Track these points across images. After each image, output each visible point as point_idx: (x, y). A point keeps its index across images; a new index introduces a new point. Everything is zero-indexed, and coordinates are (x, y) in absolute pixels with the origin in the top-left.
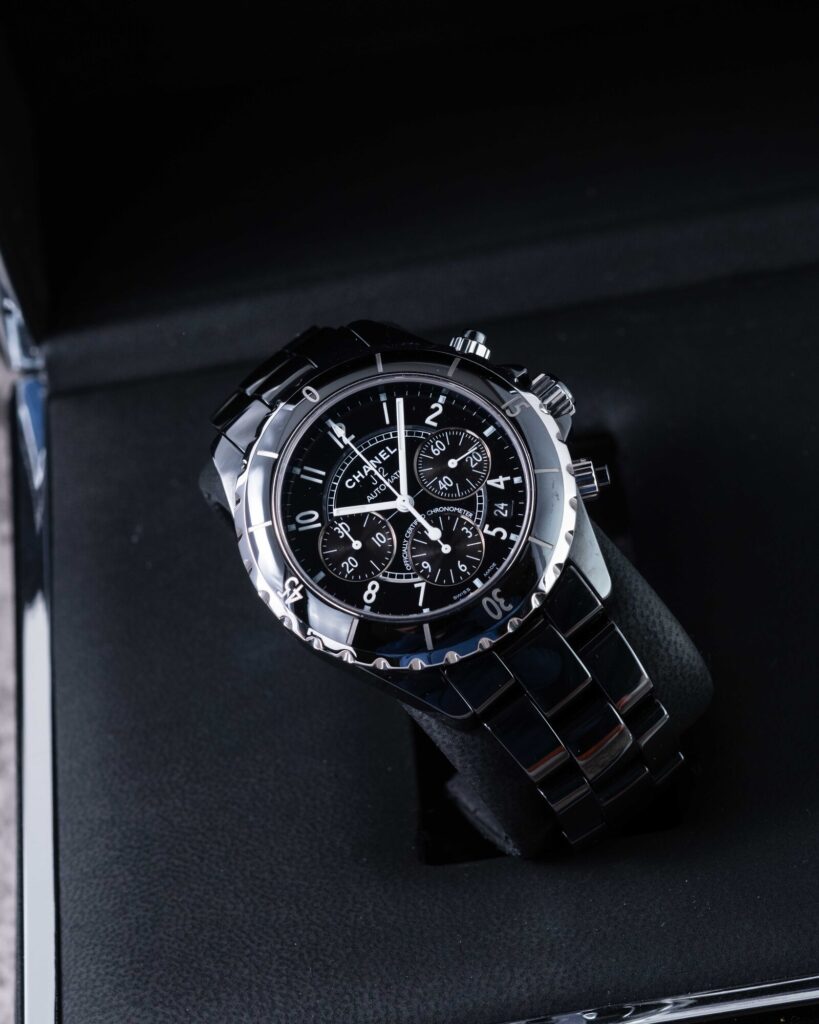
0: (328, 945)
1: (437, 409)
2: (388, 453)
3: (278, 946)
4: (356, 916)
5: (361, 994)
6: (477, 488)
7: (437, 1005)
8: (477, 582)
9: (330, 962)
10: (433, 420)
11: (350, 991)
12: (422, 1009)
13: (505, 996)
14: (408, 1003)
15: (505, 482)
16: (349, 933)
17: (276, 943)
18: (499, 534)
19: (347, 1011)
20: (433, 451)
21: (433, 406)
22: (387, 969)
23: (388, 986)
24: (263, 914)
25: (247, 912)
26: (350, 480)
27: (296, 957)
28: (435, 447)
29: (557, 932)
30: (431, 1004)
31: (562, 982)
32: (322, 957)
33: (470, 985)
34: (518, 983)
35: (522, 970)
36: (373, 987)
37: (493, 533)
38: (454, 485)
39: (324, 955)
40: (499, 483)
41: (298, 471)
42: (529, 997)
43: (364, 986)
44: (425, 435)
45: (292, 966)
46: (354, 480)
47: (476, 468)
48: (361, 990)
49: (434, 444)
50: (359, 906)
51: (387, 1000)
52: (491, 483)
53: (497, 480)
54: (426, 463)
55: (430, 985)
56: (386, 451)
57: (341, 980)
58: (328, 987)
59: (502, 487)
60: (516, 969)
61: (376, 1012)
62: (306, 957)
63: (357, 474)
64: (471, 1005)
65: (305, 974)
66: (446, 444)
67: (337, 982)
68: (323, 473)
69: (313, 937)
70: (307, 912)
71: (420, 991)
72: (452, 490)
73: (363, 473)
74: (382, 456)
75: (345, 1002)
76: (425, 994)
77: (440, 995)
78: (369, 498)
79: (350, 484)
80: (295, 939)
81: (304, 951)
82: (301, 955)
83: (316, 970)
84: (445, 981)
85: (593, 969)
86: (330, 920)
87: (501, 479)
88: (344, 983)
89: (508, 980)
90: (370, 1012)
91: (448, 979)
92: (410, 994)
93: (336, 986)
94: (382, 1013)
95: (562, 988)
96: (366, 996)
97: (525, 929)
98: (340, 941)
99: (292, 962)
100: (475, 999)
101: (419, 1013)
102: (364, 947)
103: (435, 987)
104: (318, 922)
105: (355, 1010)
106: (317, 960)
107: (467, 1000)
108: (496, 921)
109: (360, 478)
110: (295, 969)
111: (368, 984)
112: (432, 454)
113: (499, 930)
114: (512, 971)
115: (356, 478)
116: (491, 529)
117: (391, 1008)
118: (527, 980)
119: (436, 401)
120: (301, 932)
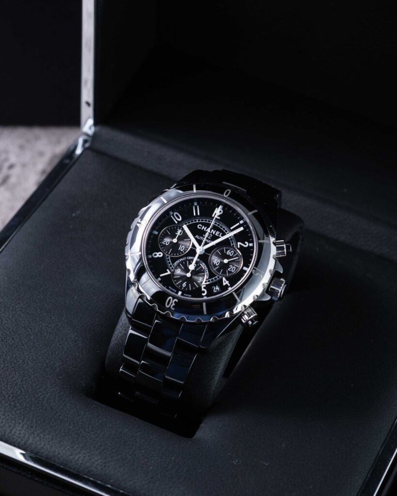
0: (22, 399)
1: (246, 244)
2: (219, 235)
3: (4, 388)
4: (41, 395)
5: (20, 423)
6: (220, 275)
7: (44, 445)
8: (180, 293)
9: (18, 405)
10: (240, 245)
11: (16, 420)
12: (38, 443)
13: (72, 457)
14: (34, 438)
15: (227, 285)
16: (33, 400)
17: (4, 386)
18: (204, 292)
19: (10, 426)
20: (228, 252)
21: (246, 243)
22: (36, 421)
23: (32, 427)
24: (8, 373)
25: (3, 369)
26: (201, 226)
27: (7, 396)
28: (230, 251)
29: (109, 446)
30: (43, 444)
31: (97, 465)
32: (16, 402)
33: (62, 445)
34: (81, 455)
35: (85, 452)
36: (26, 424)
37: (203, 289)
38: (217, 266)
39: (18, 402)
40: (225, 282)
41: (196, 204)
42: (81, 464)
43: (23, 421)
44: (233, 245)
45: (3, 398)
46: (202, 227)
47: (228, 271)
48: (21, 422)
49: (231, 250)
50: (45, 392)
51: (28, 432)
52: (224, 279)
53: (226, 281)
54: (222, 251)
55: (47, 436)
56: (220, 234)
57: (16, 414)
58: (9, 413)
59: (224, 284)
60: (83, 450)
61: (20, 434)
62: (11, 398)
63: (205, 227)
64: (57, 453)
65: (5, 404)
66: (233, 255)
67: (15, 414)
68: (199, 214)
69: (19, 393)
70: (24, 382)
71: (42, 436)
72: (215, 266)
73: (206, 229)
74: (217, 233)
75: (12, 423)
76: (43, 438)
77: (48, 442)
78: (197, 236)
79: (200, 226)
80: (12, 389)
81: (11, 395)
82: (9, 396)
83: (10, 405)
84: (54, 438)
85: (112, 468)
86: (30, 390)
87: (227, 282)
88: (16, 416)
89: (78, 452)
90: (18, 432)
91: (56, 438)
92: (38, 435)
93: (13, 415)
94: (22, 435)
95: (96, 468)
96: (21, 425)
97: (99, 438)
98: (28, 400)
99: (4, 397)
100: (60, 452)
101: (36, 444)
102: (34, 408)
103: (49, 438)
104: (25, 389)
105: (13, 428)
106: (14, 401)
107: (57, 450)
108: (90, 428)
109: (204, 229)
110: (3, 400)
111: (25, 421)
112: (226, 252)
113: (89, 432)
114: (81, 450)
115: (203, 228)
116: (204, 288)
117: (27, 436)
118: (84, 457)
119: (249, 243)
120: (16, 388)
